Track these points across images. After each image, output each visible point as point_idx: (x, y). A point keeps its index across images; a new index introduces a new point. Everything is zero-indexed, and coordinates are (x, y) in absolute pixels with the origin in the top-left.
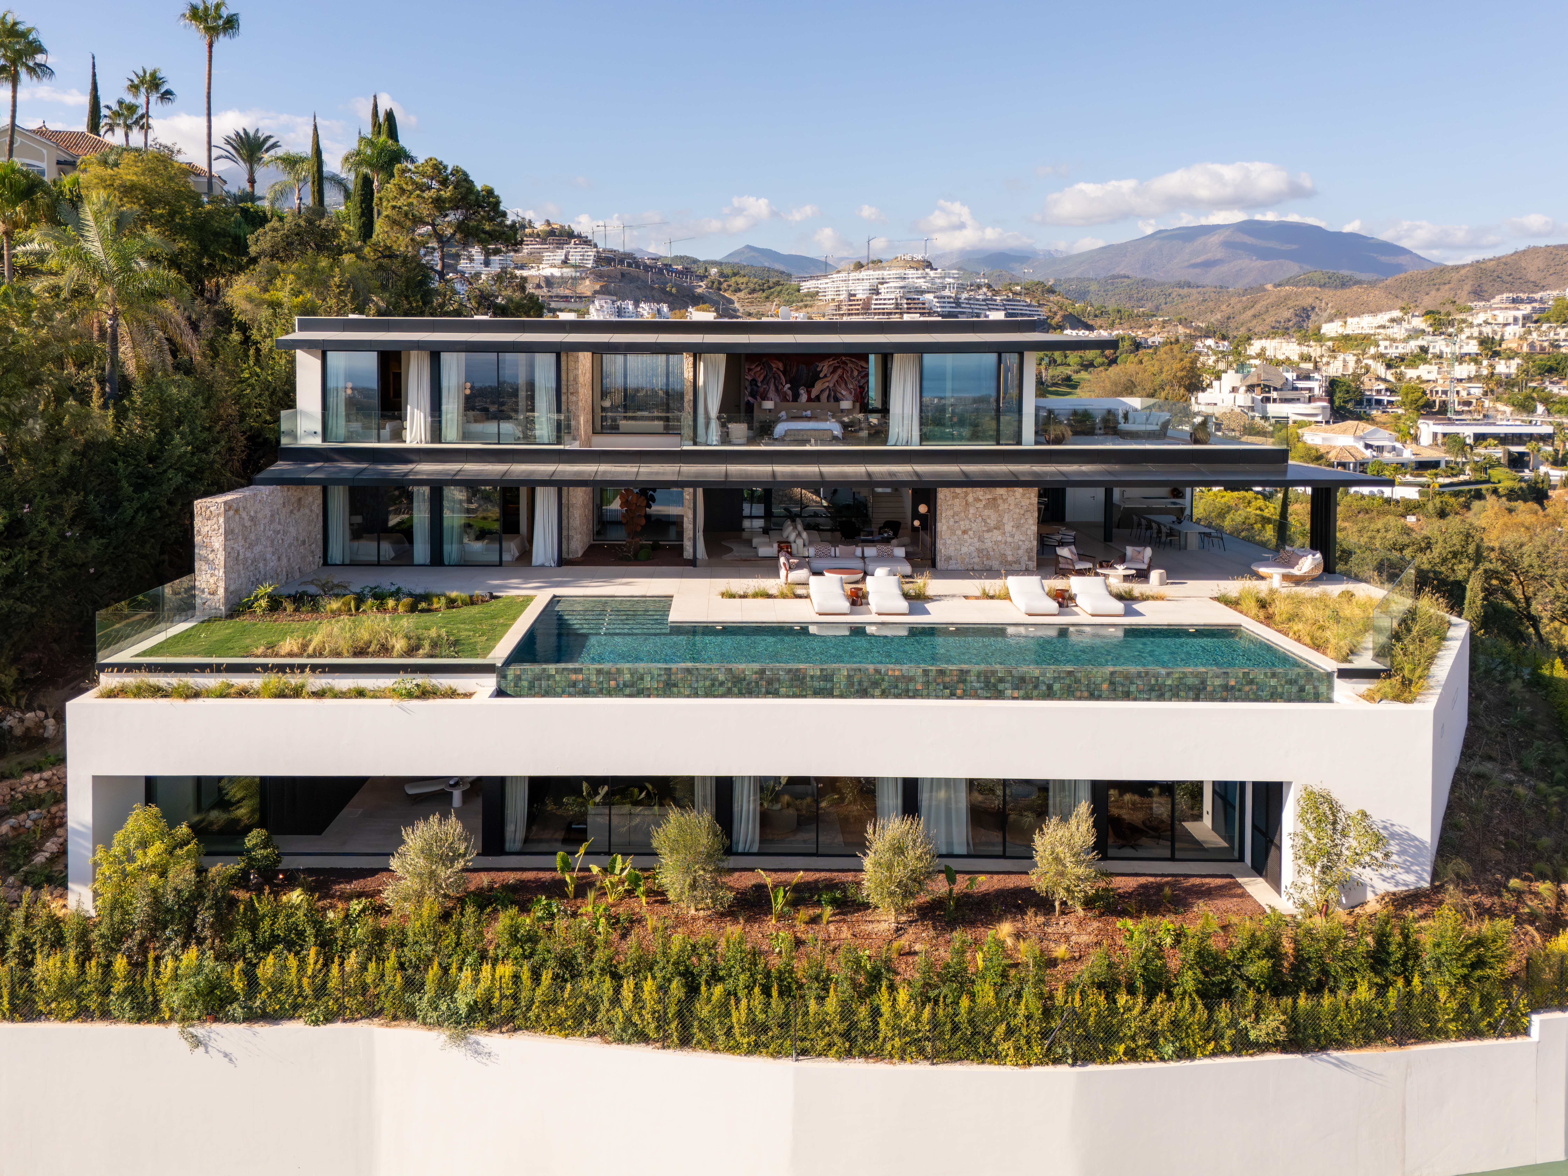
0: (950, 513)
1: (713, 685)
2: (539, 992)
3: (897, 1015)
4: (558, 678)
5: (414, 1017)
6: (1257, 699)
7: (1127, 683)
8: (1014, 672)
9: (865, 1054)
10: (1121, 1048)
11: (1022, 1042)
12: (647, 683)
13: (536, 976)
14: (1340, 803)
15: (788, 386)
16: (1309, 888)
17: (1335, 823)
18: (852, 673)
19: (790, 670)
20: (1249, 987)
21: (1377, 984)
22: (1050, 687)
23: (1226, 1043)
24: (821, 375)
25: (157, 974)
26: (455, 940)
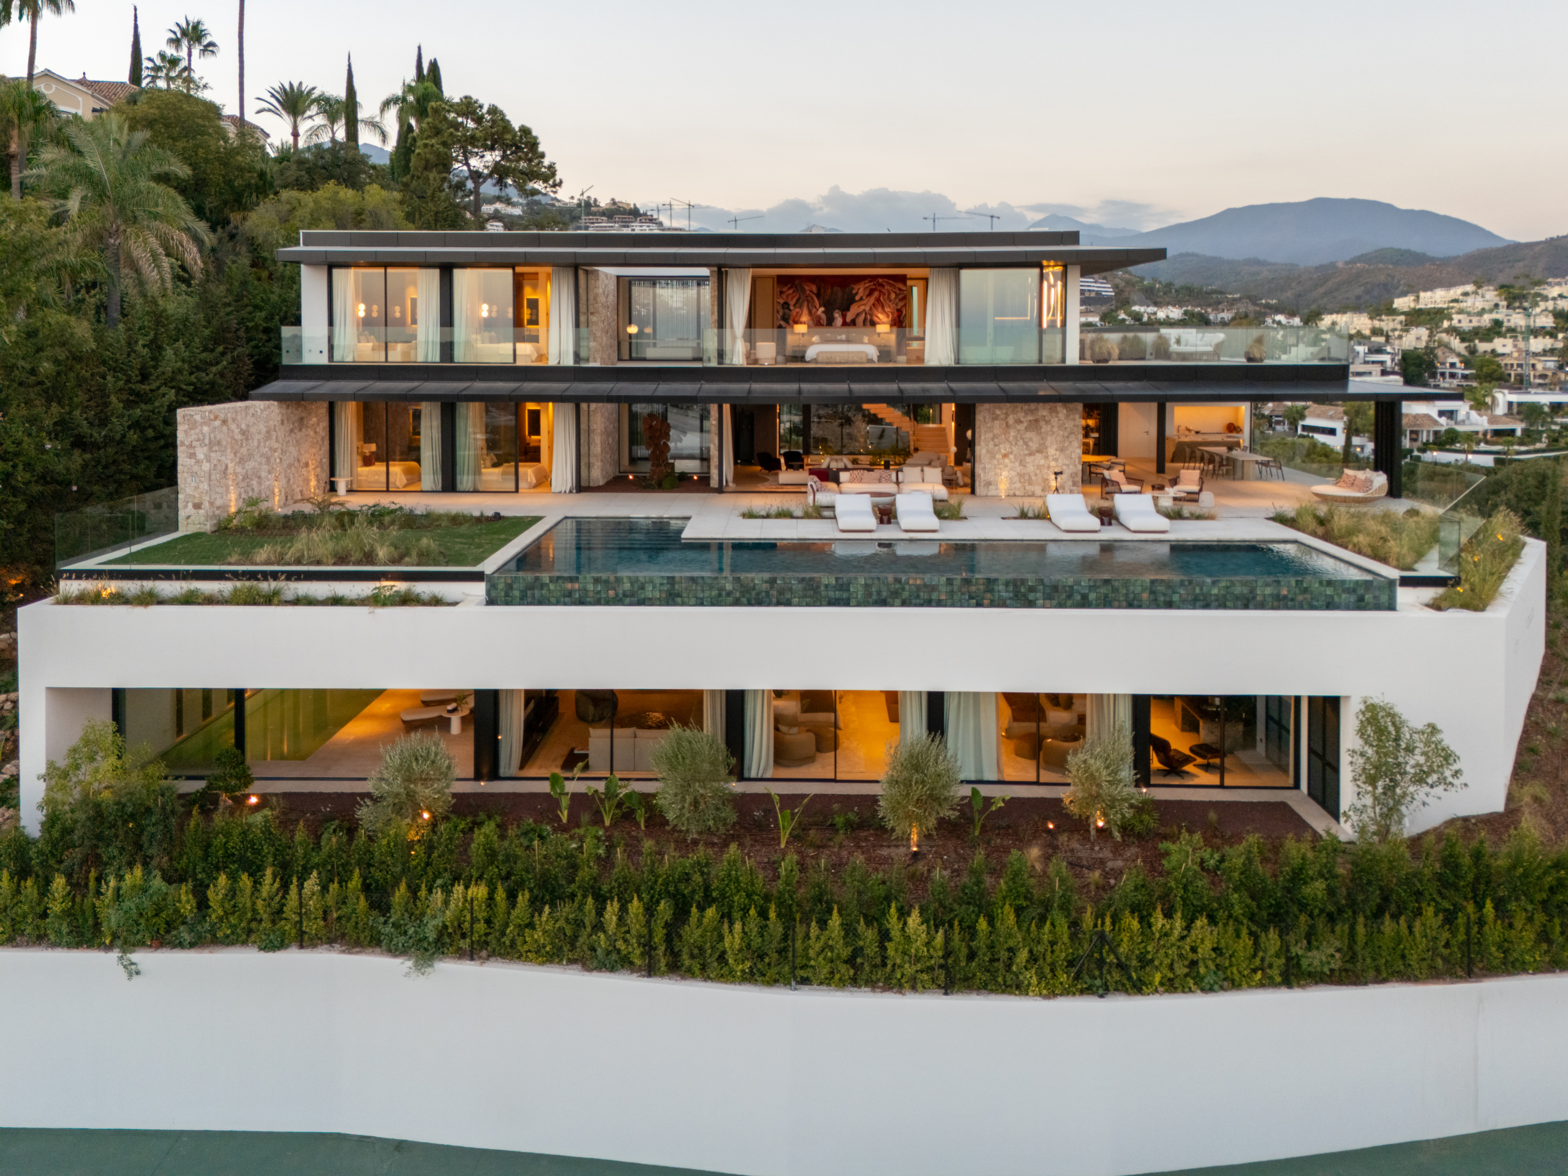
0: (990, 435)
1: (720, 595)
2: (515, 913)
3: (908, 939)
4: (552, 587)
5: (379, 943)
6: (1312, 608)
7: (1170, 592)
8: (1046, 581)
9: (872, 984)
10: (1158, 978)
11: (1047, 970)
12: (649, 592)
13: (512, 896)
14: (1404, 717)
15: (822, 309)
16: (1369, 810)
17: (1397, 739)
18: (869, 582)
19: (803, 579)
20: (1301, 911)
21: (1445, 910)
22: (1085, 597)
23: (1275, 972)
24: (857, 298)
25: (98, 893)
26: (425, 859)
